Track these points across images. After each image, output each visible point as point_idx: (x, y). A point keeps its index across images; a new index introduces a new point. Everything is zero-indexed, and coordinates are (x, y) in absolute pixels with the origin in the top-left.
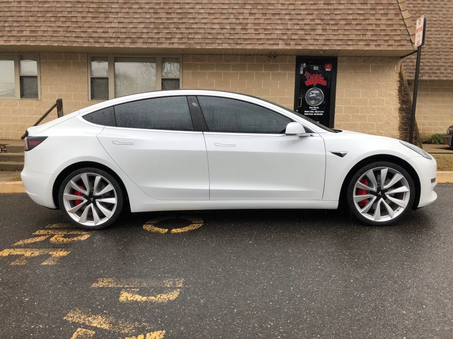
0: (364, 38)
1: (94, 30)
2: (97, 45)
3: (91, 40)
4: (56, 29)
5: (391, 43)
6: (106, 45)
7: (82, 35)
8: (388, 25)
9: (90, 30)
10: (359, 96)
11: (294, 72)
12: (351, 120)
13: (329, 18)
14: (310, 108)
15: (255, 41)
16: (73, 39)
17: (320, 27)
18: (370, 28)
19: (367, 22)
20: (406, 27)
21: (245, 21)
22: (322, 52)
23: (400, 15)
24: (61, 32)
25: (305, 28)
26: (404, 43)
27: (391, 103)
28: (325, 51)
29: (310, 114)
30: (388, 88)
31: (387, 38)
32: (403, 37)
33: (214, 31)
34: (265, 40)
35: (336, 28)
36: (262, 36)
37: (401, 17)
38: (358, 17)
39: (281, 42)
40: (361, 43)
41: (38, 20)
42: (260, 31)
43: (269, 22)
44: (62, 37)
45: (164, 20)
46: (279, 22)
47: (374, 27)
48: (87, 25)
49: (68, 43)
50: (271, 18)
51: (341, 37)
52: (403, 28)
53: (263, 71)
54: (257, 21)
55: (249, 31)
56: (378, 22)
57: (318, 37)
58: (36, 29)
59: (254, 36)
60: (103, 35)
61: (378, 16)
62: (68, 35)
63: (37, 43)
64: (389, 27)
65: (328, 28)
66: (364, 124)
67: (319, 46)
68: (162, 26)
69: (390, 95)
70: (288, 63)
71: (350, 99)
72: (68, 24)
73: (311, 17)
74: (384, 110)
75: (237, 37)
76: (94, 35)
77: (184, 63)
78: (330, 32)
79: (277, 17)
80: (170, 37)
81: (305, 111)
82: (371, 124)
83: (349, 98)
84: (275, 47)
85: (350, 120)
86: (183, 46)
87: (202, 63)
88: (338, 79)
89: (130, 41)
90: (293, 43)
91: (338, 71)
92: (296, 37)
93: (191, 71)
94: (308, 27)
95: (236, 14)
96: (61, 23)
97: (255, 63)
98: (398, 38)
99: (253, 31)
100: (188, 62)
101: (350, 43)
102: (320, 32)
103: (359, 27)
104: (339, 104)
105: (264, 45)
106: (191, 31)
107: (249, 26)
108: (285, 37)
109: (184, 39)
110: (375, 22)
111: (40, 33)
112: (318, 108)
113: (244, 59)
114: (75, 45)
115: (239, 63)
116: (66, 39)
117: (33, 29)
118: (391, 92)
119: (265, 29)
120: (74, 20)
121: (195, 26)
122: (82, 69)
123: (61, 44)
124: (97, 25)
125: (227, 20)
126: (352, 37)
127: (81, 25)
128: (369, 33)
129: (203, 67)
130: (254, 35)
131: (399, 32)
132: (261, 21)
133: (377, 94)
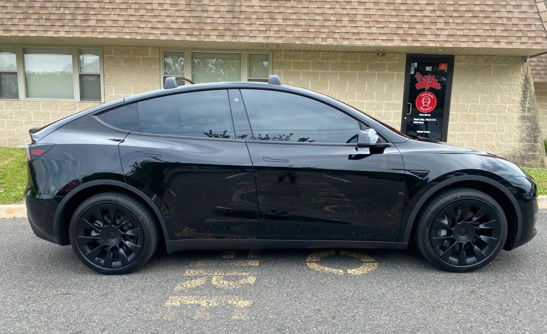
0: (493, 34)
1: (173, 19)
2: (177, 38)
3: (170, 32)
4: (127, 19)
5: (524, 40)
6: (188, 38)
7: (159, 25)
8: (520, 19)
9: (168, 20)
10: (478, 102)
11: (403, 73)
12: (467, 130)
13: (452, 9)
14: (420, 115)
15: (365, 36)
16: (147, 31)
17: (442, 20)
18: (500, 22)
19: (497, 15)
20: (543, 22)
21: (354, 12)
22: (441, 50)
23: (535, 7)
24: (134, 22)
25: (425, 21)
26: (539, 40)
27: (515, 110)
28: (444, 49)
29: (420, 122)
30: (512, 93)
31: (520, 34)
32: (539, 34)
33: (317, 23)
34: (377, 35)
35: (460, 21)
36: (374, 30)
37: (536, 10)
38: (487, 8)
39: (395, 38)
40: (489, 40)
41: (106, 6)
42: (371, 24)
43: (381, 13)
44: (135, 28)
45: (257, 9)
46: (394, 13)
47: (505, 21)
48: (165, 13)
49: (143, 35)
50: (384, 8)
51: (466, 32)
52: (538, 23)
53: (367, 71)
54: (367, 12)
55: (358, 24)
56: (510, 15)
57: (439, 32)
58: (103, 18)
59: (364, 30)
60: (185, 26)
61: (510, 8)
62: (142, 25)
63: (105, 35)
64: (522, 21)
65: (451, 21)
66: (482, 134)
67: (440, 43)
68: (254, 16)
69: (514, 101)
70: (397, 62)
71: (467, 106)
72: (142, 12)
73: (431, 8)
74: (505, 118)
75: (344, 30)
76: (174, 26)
77: (274, 60)
78: (453, 26)
79: (392, 7)
80: (265, 29)
81: (415, 119)
82: (490, 135)
83: (466, 104)
84: (390, 44)
85: (465, 130)
86: (279, 41)
87: (296, 61)
88: (454, 82)
89: (217, 34)
90: (409, 38)
91: (455, 72)
92: (414, 32)
93: (282, 70)
94: (427, 20)
95: (343, 3)
96: (133, 10)
97: (358, 61)
98: (533, 35)
99: (362, 24)
100: (280, 60)
101: (477, 39)
102: (441, 26)
103: (487, 21)
104: (454, 111)
105: (377, 41)
106: (288, 22)
107: (359, 18)
108: (401, 32)
109: (281, 32)
110: (505, 15)
111: (108, 23)
112: (429, 115)
113: (345, 57)
114: (151, 37)
115: (339, 61)
116: (140, 31)
117: (100, 17)
118: (515, 98)
119: (377, 22)
120: (148, 7)
121: (294, 17)
122: (153, 67)
123: (134, 36)
124: (177, 14)
125: (332, 10)
126: (479, 32)
127: (156, 13)
128: (499, 28)
129: (297, 66)
130: (364, 28)
131: (533, 28)
132: (372, 12)
133: (499, 100)
